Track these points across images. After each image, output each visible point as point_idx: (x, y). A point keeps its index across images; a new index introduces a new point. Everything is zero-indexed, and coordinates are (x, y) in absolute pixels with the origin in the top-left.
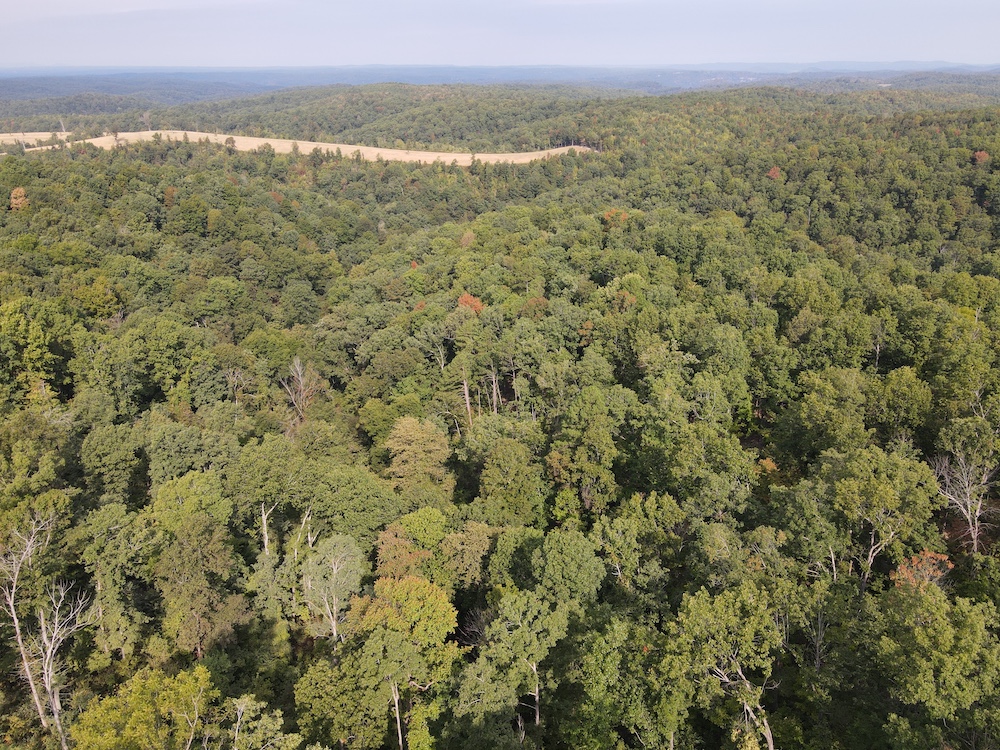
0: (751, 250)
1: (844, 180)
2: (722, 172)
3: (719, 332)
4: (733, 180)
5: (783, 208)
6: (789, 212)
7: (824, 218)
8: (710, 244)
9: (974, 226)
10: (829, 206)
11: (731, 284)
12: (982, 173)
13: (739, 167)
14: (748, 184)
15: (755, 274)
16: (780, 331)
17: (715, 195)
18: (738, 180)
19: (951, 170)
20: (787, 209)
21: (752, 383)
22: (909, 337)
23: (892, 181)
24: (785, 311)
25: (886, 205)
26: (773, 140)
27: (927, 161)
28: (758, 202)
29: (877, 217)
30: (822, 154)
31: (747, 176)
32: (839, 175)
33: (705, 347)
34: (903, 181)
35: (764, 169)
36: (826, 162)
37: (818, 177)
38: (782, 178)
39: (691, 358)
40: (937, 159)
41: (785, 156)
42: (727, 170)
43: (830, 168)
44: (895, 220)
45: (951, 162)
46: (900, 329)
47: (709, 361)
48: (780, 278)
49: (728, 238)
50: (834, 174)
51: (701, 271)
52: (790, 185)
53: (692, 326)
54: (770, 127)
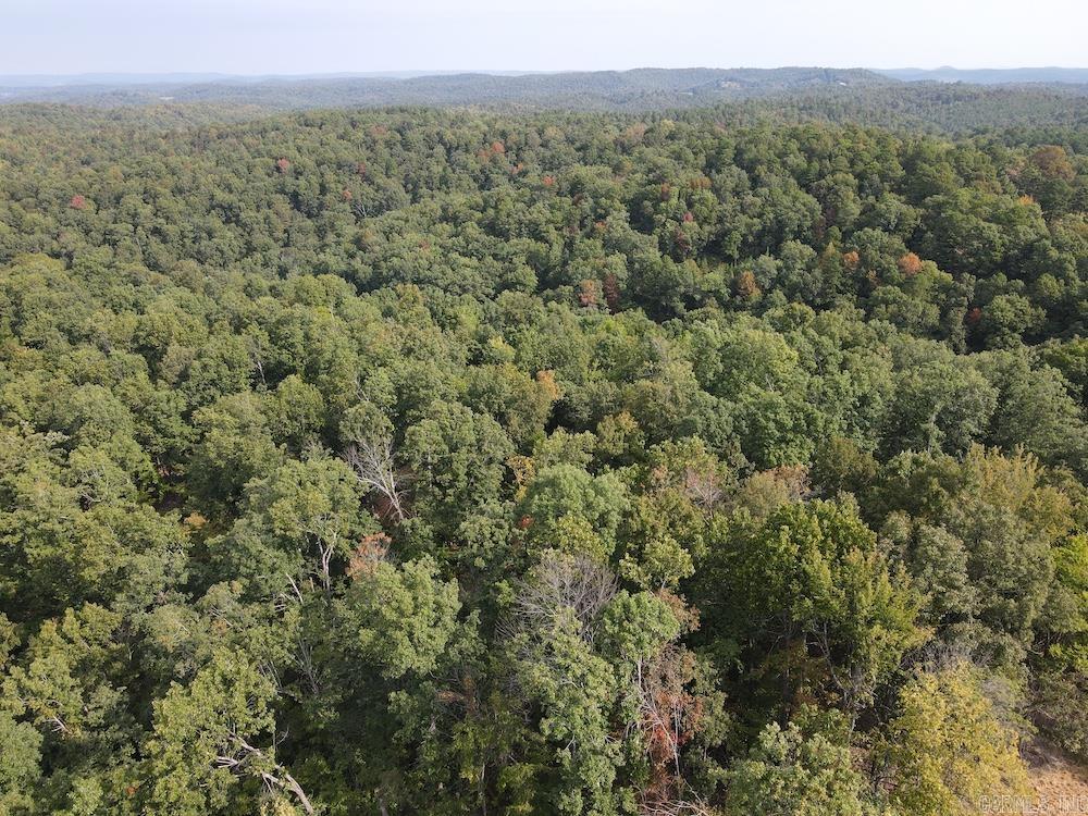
0: (86, 294)
1: (162, 201)
2: (10, 208)
3: (81, 396)
4: (28, 217)
5: (105, 241)
6: (114, 244)
7: (155, 244)
8: (27, 298)
9: (300, 230)
10: (156, 231)
11: (74, 339)
12: (289, 180)
13: (30, 199)
14: (49, 218)
15: (101, 320)
16: (154, 375)
17: (11, 238)
18: (35, 215)
19: (262, 180)
20: (109, 239)
21: (144, 441)
22: (283, 347)
23: (212, 198)
24: (152, 354)
25: (215, 221)
26: (62, 165)
27: (236, 172)
28: (71, 238)
29: (210, 235)
30: (127, 177)
31: (45, 209)
32: (156, 197)
33: (69, 419)
34: (221, 196)
35: (64, 200)
36: (134, 183)
37: (133, 201)
38: (92, 207)
39: (55, 436)
40: (246, 170)
41: (85, 183)
42: (16, 205)
43: (142, 190)
44: (229, 236)
45: (260, 172)
46: (272, 341)
47: (82, 432)
48: (131, 319)
49: (48, 285)
50: (149, 196)
51: (28, 330)
52: (103, 213)
53: (42, 399)
54: (52, 150)
